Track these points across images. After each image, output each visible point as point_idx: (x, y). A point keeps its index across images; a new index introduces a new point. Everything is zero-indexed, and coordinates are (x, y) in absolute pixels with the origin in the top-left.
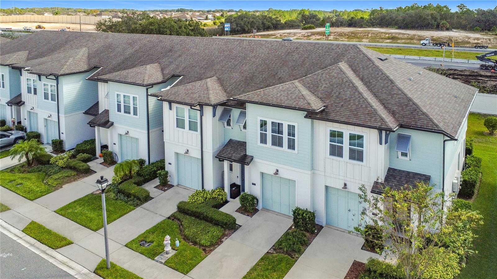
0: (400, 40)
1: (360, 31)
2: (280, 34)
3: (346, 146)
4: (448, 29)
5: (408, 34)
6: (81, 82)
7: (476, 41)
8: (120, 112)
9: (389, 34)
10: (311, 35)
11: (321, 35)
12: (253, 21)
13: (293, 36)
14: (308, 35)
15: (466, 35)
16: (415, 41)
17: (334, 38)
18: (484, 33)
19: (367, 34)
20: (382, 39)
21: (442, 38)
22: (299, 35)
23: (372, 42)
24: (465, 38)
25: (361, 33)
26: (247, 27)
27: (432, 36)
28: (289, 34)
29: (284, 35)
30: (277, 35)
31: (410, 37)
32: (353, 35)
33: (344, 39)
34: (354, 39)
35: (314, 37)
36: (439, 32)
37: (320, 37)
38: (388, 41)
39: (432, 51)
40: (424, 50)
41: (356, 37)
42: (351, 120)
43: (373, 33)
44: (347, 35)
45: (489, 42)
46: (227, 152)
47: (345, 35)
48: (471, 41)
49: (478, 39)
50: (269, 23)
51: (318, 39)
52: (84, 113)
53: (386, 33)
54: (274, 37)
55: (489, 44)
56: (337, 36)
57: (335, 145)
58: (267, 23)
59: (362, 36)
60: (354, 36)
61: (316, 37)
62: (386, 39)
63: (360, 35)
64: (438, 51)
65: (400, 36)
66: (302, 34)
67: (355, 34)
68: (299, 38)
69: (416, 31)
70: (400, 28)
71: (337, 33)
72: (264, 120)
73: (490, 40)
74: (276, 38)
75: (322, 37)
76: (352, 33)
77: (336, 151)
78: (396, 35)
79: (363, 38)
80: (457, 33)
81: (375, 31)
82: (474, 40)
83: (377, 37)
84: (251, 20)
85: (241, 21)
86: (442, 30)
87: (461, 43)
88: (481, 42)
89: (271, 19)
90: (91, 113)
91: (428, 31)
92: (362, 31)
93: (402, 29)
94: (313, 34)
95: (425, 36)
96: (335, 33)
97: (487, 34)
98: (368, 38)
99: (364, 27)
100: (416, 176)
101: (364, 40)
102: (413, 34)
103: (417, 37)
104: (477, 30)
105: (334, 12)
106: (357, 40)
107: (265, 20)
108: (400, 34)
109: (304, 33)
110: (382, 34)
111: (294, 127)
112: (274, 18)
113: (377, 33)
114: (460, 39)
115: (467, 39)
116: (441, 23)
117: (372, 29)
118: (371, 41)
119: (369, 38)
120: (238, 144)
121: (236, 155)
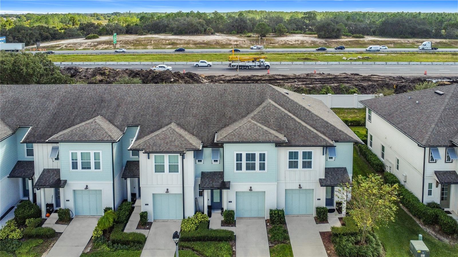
0: (179, 45)
1: (143, 39)
2: (65, 45)
3: (300, 160)
4: (212, 34)
5: (184, 40)
6: (5, 146)
7: (235, 43)
8: (77, 168)
9: (168, 41)
10: (97, 45)
11: (107, 44)
12: (31, 33)
13: (79, 46)
14: (95, 45)
15: (227, 38)
16: (191, 46)
17: (120, 46)
18: (239, 36)
19: (150, 41)
20: (164, 45)
21: (211, 41)
22: (85, 45)
23: (156, 49)
24: (227, 41)
25: (144, 41)
26: (26, 39)
27: (203, 40)
28: (75, 44)
29: (69, 45)
30: (62, 47)
31: (186, 42)
32: (138, 42)
33: (130, 47)
34: (140, 47)
35: (100, 47)
36: (207, 36)
37: (106, 46)
38: (169, 46)
39: (211, 55)
40: (205, 55)
41: (141, 44)
42: (307, 143)
43: (155, 40)
44: (133, 43)
45: (244, 43)
46: (207, 183)
47: (131, 43)
48: (232, 43)
49: (237, 41)
50: (47, 34)
51: (106, 49)
52: (8, 177)
53: (166, 40)
54: (58, 48)
55: (245, 44)
56: (123, 44)
57: (293, 161)
58: (45, 34)
59: (146, 43)
60: (139, 44)
61: (103, 46)
62: (167, 45)
63: (144, 43)
64: (216, 55)
65: (179, 42)
66: (87, 44)
67: (139, 41)
68: (86, 48)
69: (189, 36)
70: (175, 34)
71: (123, 41)
72: (239, 153)
73: (245, 41)
74: (61, 49)
75: (108, 46)
76: (137, 41)
77: (293, 165)
78: (175, 41)
79: (147, 45)
80: (220, 37)
81: (156, 38)
82: (234, 42)
83: (160, 43)
84: (30, 31)
85: (18, 33)
86: (208, 34)
87: (225, 45)
88: (240, 44)
89: (48, 29)
90: (18, 175)
91: (198, 36)
92: (145, 38)
93: (177, 35)
94: (100, 43)
95: (198, 41)
96: (121, 41)
97: (241, 36)
98: (151, 45)
99: (144, 35)
100: (339, 169)
101: (148, 47)
102: (188, 39)
103: (192, 42)
104: (234, 33)
105: (95, 16)
106: (142, 47)
107: (42, 31)
108: (177, 40)
109: (90, 43)
110: (163, 41)
111: (264, 154)
112: (51, 28)
113: (159, 40)
114: (224, 42)
115: (229, 42)
116: (207, 29)
117: (152, 36)
118: (155, 47)
119: (153, 45)
120: (211, 175)
121: (216, 184)
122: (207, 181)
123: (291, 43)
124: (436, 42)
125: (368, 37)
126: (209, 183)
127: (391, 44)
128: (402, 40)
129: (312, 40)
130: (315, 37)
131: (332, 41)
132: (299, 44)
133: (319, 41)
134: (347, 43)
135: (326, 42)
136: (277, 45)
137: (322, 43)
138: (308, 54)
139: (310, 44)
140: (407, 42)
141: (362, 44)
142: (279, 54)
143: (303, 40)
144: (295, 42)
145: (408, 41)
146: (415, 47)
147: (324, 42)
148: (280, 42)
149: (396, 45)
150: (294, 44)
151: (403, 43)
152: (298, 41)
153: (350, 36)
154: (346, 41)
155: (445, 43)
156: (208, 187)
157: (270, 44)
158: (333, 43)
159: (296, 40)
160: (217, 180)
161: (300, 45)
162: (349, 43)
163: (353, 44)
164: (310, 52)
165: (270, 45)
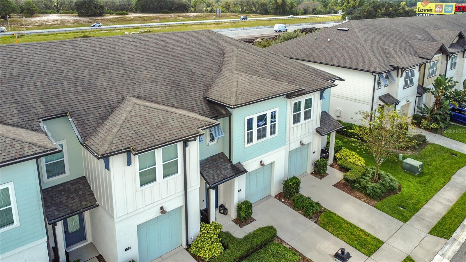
3: (302, 111)
57: (296, 115)
72: (250, 118)
111: (275, 112)
120: (210, 162)
121: (226, 172)
122: (212, 172)
123: (49, 23)
124: (194, 16)
125: (132, 14)
126: (218, 175)
127: (156, 19)
128: (165, 15)
129: (74, 19)
130: (76, 16)
131: (97, 19)
132: (59, 24)
133: (82, 20)
134: (113, 20)
135: (91, 21)
136: (30, 26)
137: (86, 22)
138: (81, 32)
139: (73, 23)
140: (169, 16)
141: (129, 21)
142: (45, 35)
143: (63, 20)
144: (54, 22)
145: (171, 16)
146: (178, 21)
147: (88, 20)
148: (34, 23)
149: (161, 20)
150: (53, 24)
151: (167, 18)
152: (57, 21)
153: (114, 13)
154: (112, 19)
155: (201, 16)
156: (220, 179)
157: (21, 25)
158: (99, 21)
159: (54, 20)
160: (223, 167)
161: (61, 25)
162: (116, 20)
163: (120, 21)
164: (83, 30)
165: (21, 27)
